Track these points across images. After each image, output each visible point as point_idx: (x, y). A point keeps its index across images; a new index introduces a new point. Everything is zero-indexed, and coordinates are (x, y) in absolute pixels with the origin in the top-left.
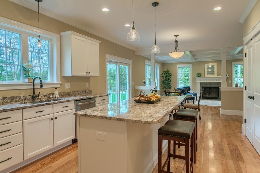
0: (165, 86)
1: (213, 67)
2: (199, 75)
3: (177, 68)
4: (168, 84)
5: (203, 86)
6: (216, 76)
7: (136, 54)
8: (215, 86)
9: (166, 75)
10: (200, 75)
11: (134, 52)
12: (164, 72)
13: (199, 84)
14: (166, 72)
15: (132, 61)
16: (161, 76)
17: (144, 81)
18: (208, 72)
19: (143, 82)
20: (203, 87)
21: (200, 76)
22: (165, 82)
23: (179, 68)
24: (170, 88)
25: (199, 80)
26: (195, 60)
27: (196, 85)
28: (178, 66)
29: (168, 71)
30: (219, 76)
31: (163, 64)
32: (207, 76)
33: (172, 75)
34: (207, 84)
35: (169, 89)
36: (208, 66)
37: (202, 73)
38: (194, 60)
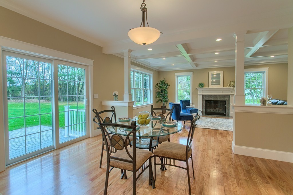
0: (161, 98)
1: (218, 75)
2: (201, 85)
3: (176, 77)
4: (163, 97)
5: (206, 99)
6: (222, 87)
7: (103, 52)
8: (222, 99)
9: (161, 86)
10: (203, 85)
11: (101, 48)
12: (160, 82)
13: (202, 97)
14: (161, 82)
15: (93, 62)
16: (155, 87)
17: (114, 92)
18: (212, 82)
19: (114, 94)
20: (206, 101)
21: (202, 87)
22: (160, 94)
23: (178, 77)
24: (166, 101)
25: (201, 92)
26: (197, 66)
27: (197, 97)
28: (176, 74)
29: (164, 81)
30: (226, 87)
31: (159, 72)
32: (211, 86)
33: (169, 86)
34: (211, 97)
35: (166, 103)
36: (212, 75)
37: (205, 83)
38: (195, 67)
